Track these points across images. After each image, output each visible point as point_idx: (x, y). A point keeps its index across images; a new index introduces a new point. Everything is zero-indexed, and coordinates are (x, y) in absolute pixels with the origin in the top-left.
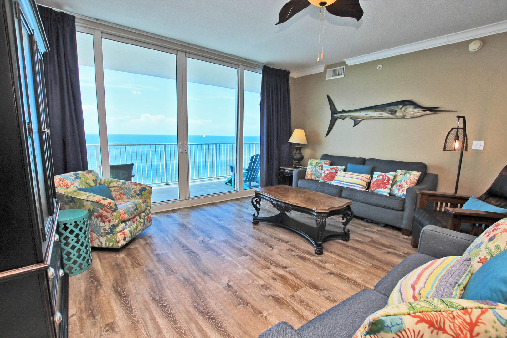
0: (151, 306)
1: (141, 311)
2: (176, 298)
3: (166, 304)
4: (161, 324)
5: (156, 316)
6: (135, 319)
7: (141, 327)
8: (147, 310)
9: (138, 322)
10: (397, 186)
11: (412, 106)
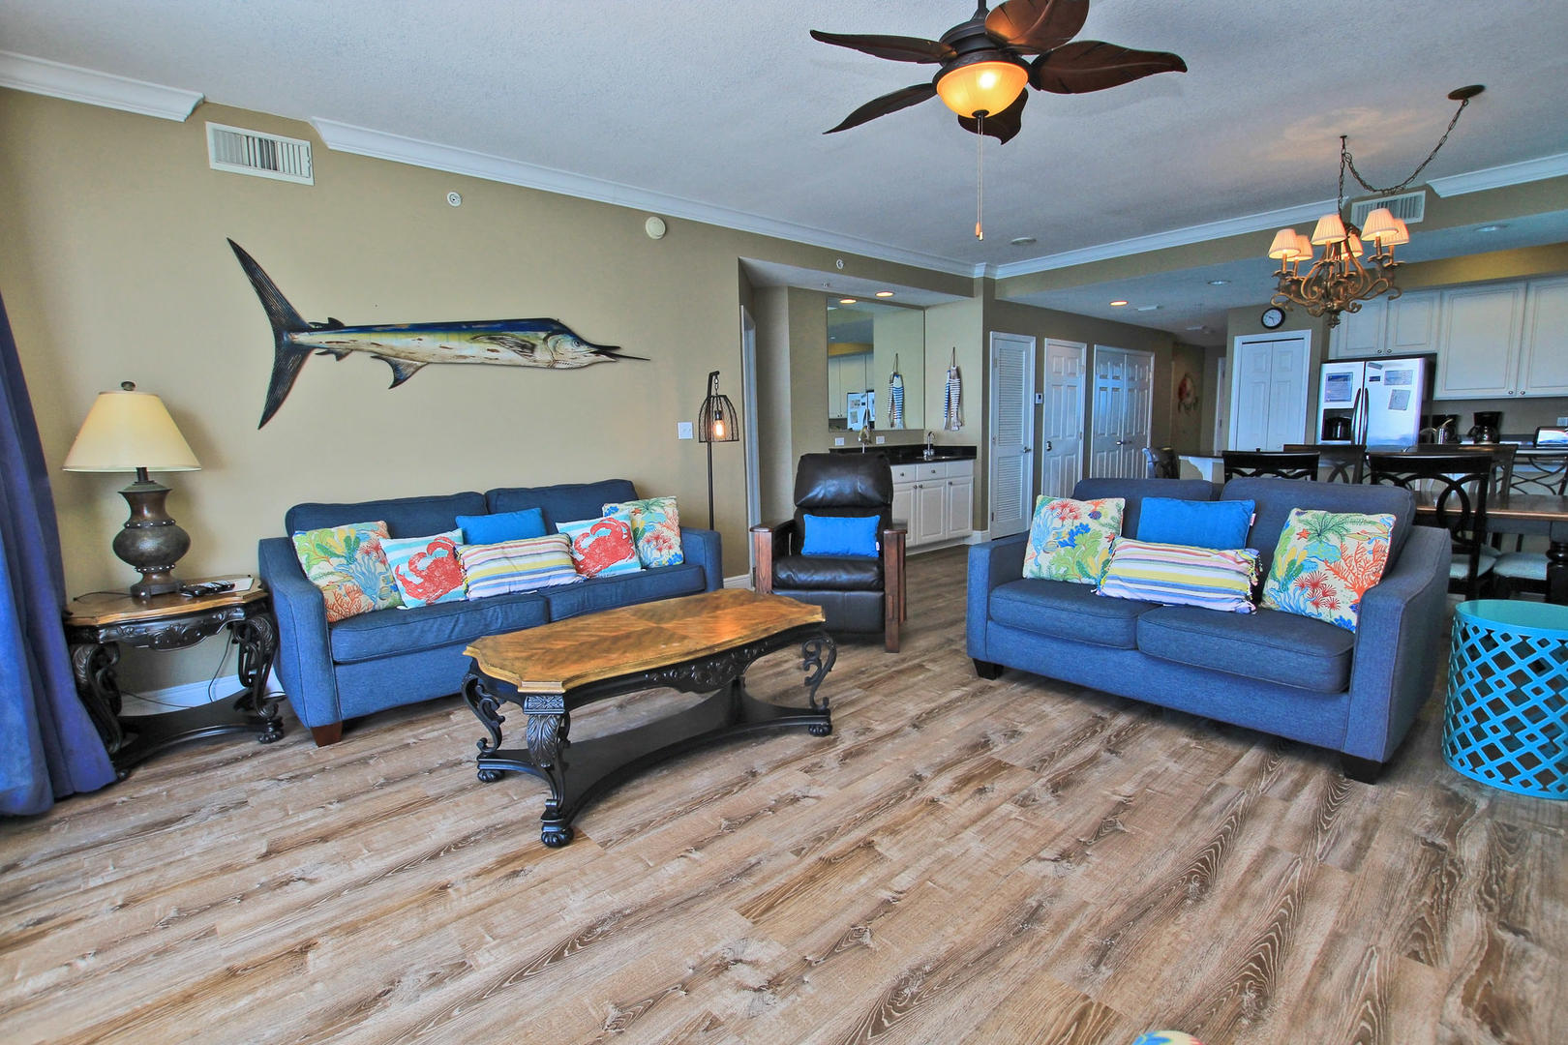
0: (1294, 996)
1: (1333, 1010)
2: (1202, 950)
3: (1251, 964)
4: (1317, 945)
5: (1308, 967)
6: (1371, 1011)
7: (1371, 980)
8: (1315, 999)
9: (1368, 997)
10: (649, 542)
11: (570, 338)
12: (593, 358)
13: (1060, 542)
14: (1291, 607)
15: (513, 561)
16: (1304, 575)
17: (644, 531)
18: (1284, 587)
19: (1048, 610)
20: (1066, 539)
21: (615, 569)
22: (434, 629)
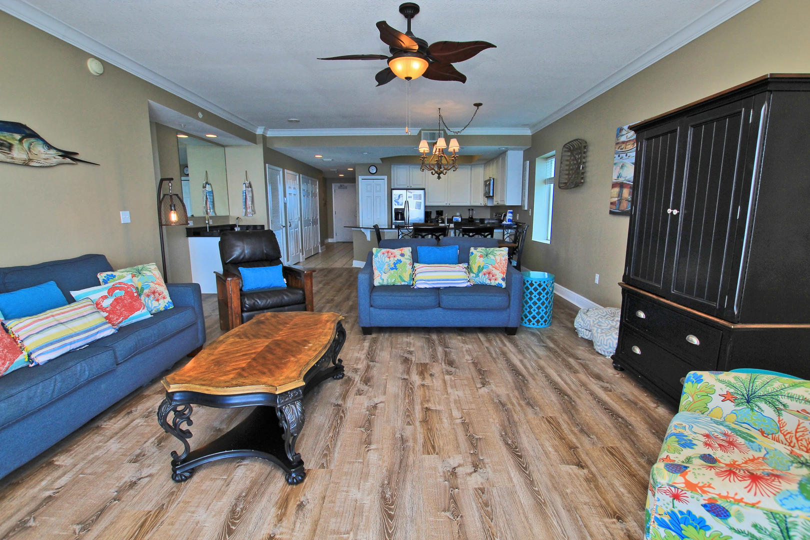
10: (148, 296)
11: (41, 142)
12: (60, 159)
13: (390, 268)
14: (480, 282)
15: (67, 325)
16: (485, 270)
17: (143, 289)
18: (477, 275)
19: (402, 298)
20: (393, 266)
21: (133, 318)
22: (38, 394)
